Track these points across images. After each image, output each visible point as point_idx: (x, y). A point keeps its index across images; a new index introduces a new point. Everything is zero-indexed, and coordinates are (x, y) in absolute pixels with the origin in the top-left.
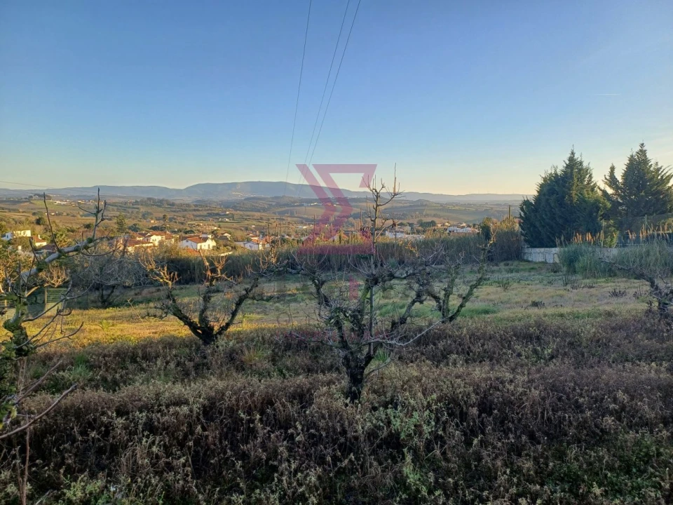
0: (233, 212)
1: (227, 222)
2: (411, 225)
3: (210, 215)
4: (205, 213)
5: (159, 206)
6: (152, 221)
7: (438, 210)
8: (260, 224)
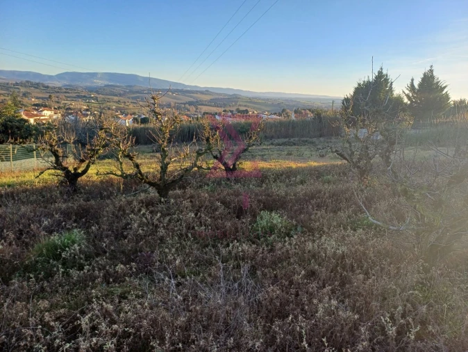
0: (97, 95)
1: (93, 103)
2: (231, 111)
3: (79, 97)
4: (75, 95)
5: (36, 88)
6: (33, 100)
7: (247, 102)
8: (119, 105)
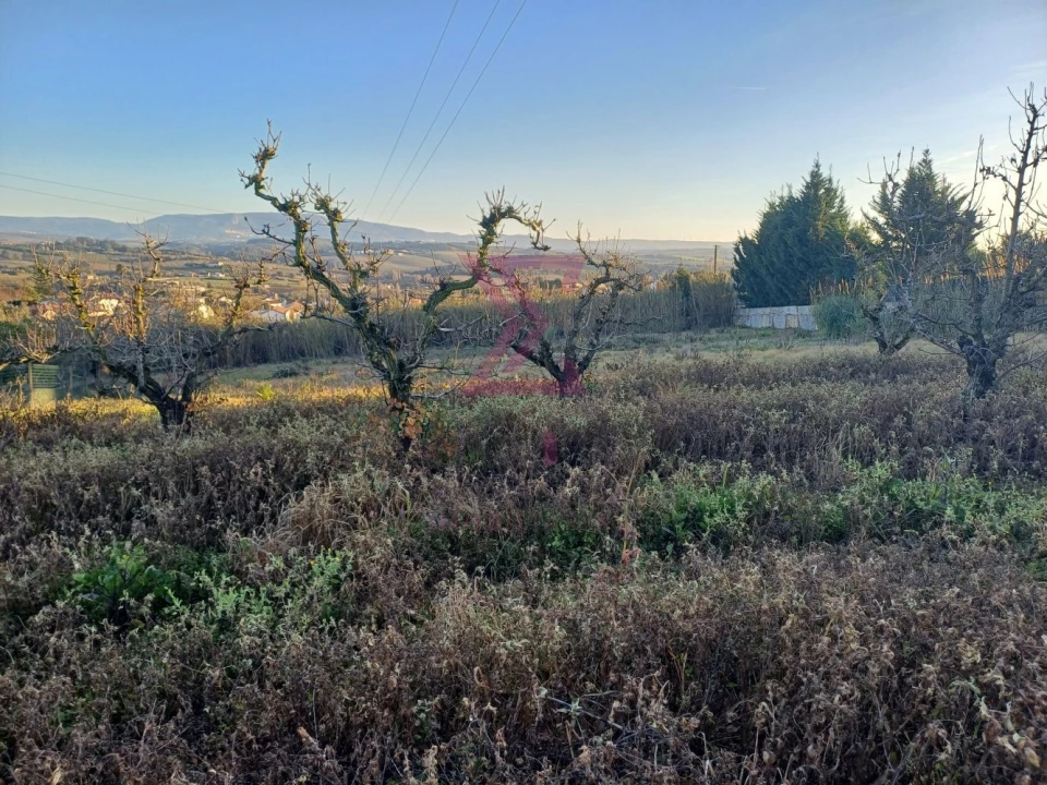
0: (232, 263)
1: (221, 279)
3: (191, 267)
4: (182, 264)
5: (100, 252)
6: (91, 277)
8: (279, 282)
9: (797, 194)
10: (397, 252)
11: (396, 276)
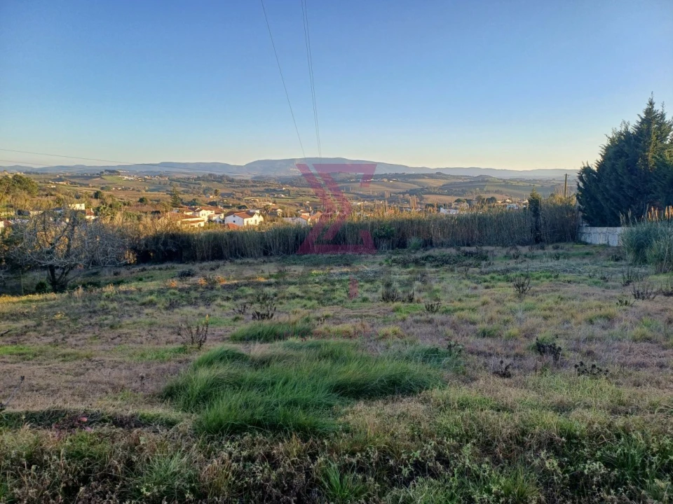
0: (290, 188)
1: (283, 198)
2: (469, 201)
3: (267, 191)
4: (263, 189)
5: (220, 182)
6: (211, 197)
7: (500, 186)
8: (315, 200)
9: (631, 130)
10: (389, 180)
11: (387, 195)
